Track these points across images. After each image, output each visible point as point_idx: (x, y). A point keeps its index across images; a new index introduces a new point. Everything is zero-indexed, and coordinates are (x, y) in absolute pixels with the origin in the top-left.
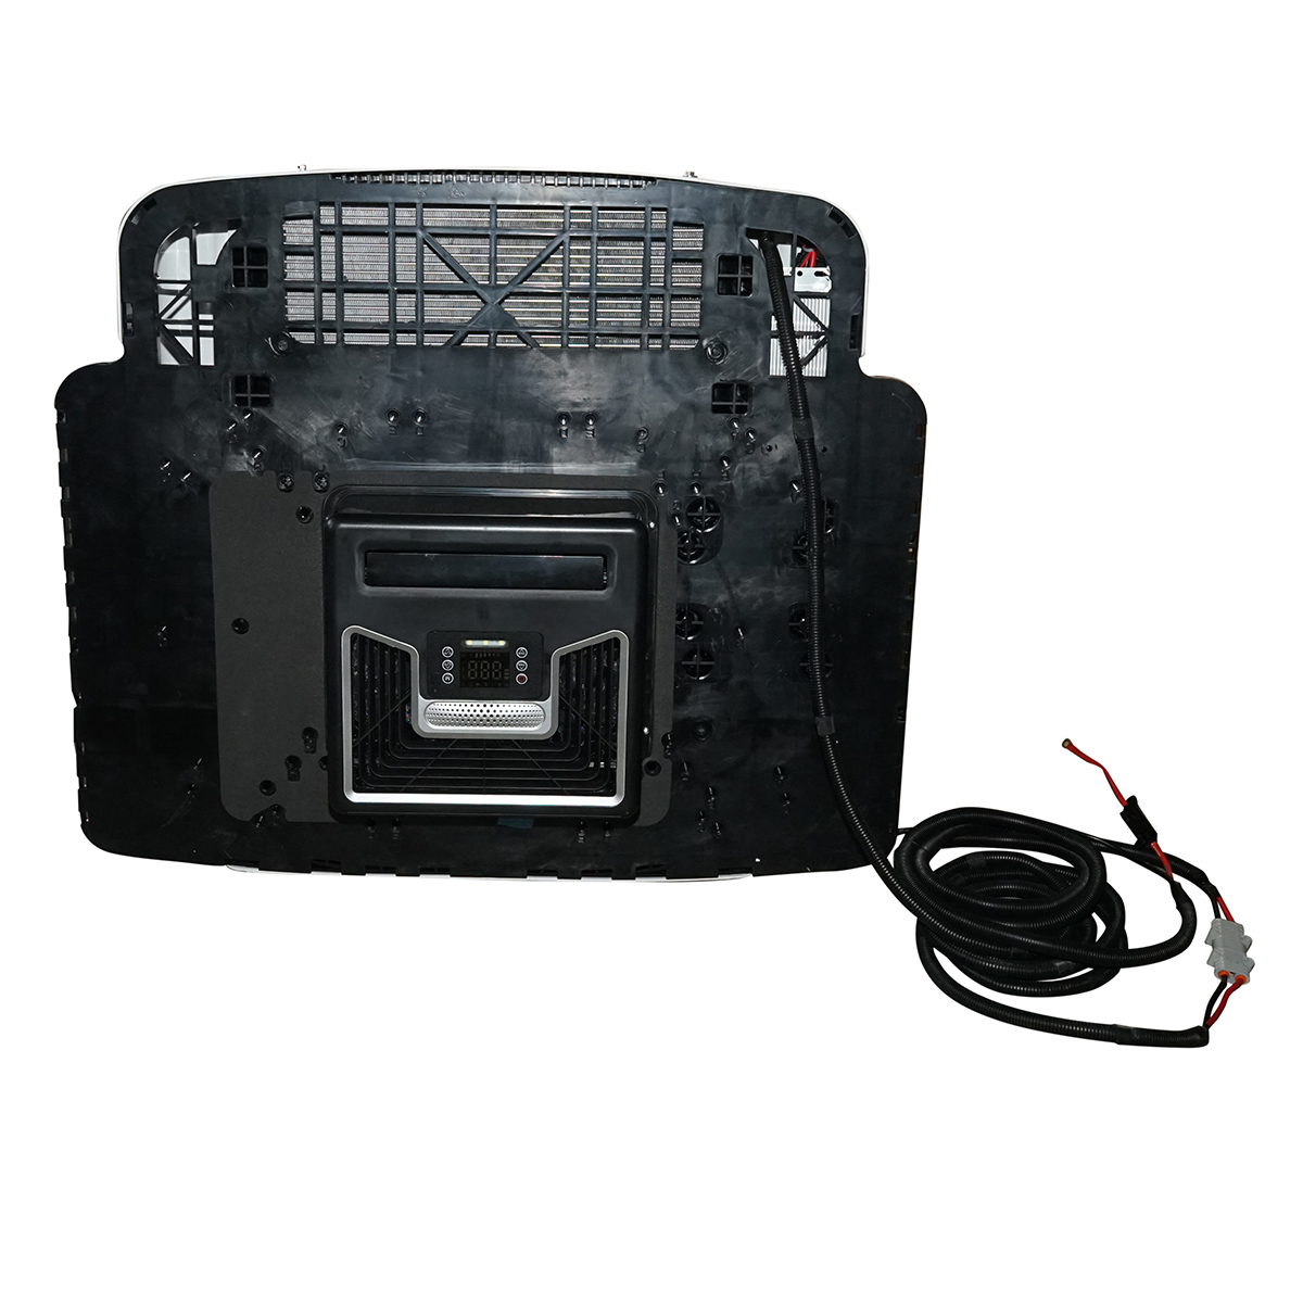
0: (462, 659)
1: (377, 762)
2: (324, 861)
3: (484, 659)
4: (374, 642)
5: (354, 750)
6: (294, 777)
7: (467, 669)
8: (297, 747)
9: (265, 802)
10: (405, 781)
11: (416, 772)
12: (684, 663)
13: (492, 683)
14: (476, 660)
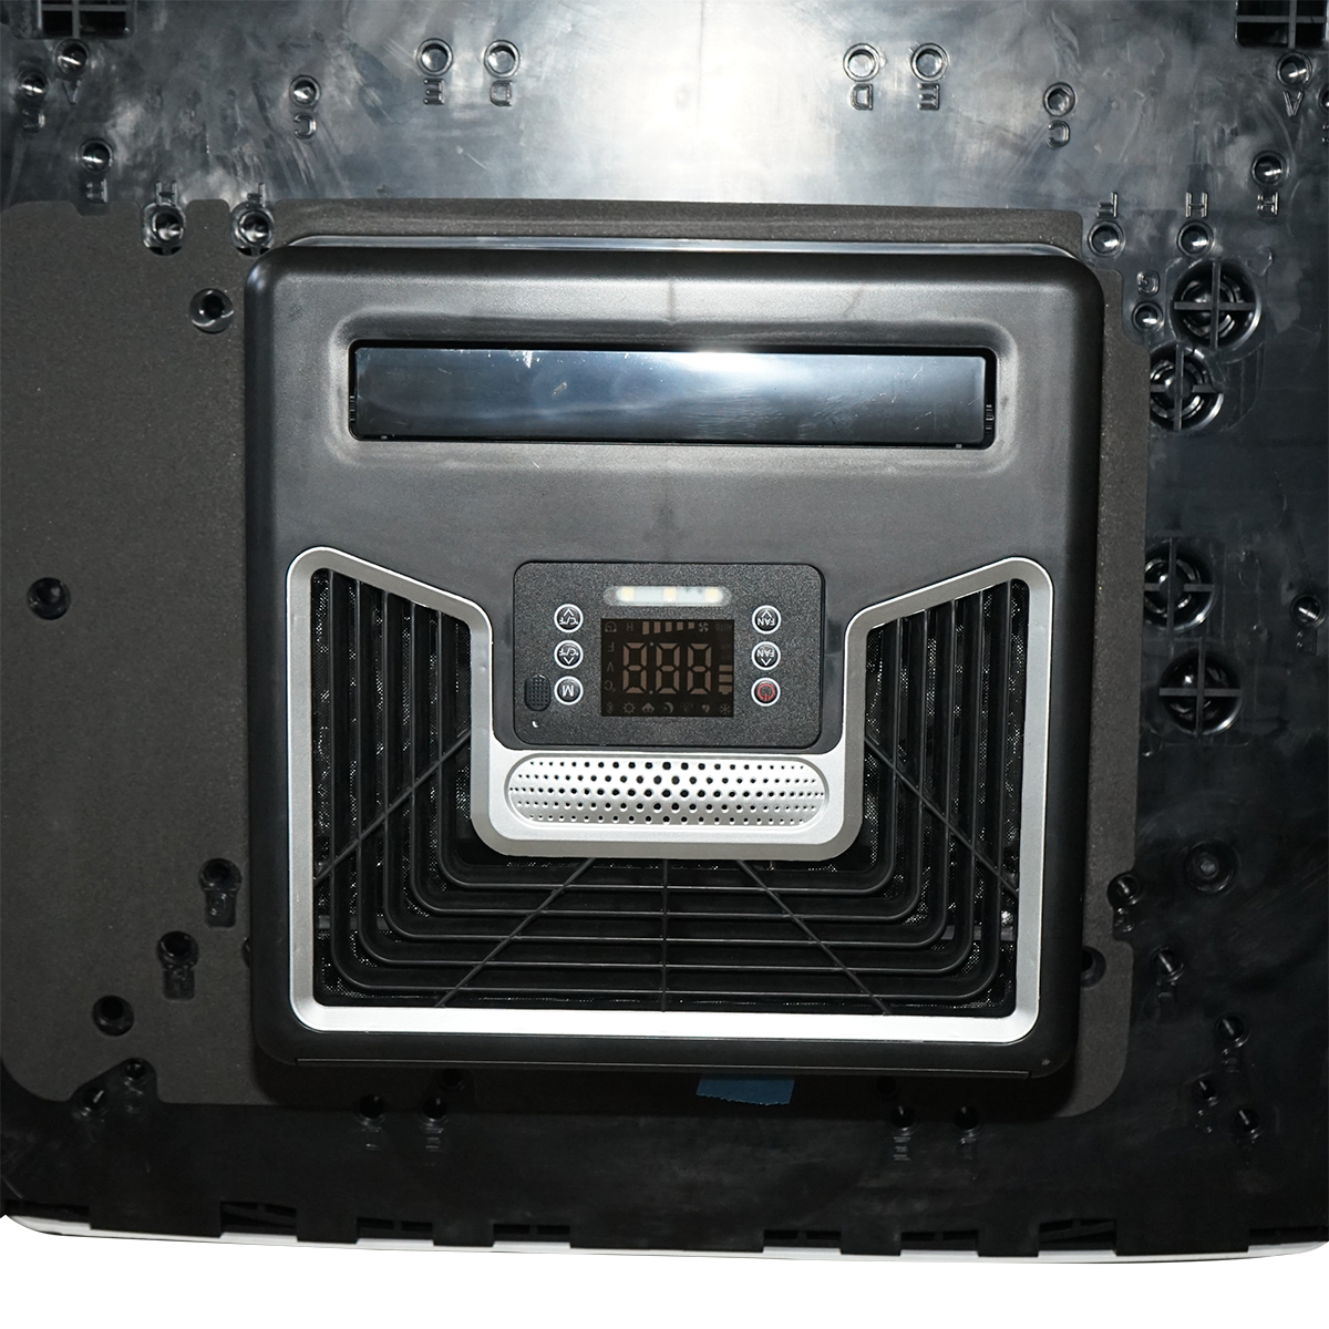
0: (605, 637)
1: (382, 925)
2: (253, 1206)
3: (665, 637)
4: (373, 594)
5: (320, 888)
6: (179, 985)
7: (620, 667)
8: (187, 910)
9: (107, 1053)
10: (455, 973)
11: (481, 948)
12: (1164, 692)
13: (685, 705)
14: (645, 640)
